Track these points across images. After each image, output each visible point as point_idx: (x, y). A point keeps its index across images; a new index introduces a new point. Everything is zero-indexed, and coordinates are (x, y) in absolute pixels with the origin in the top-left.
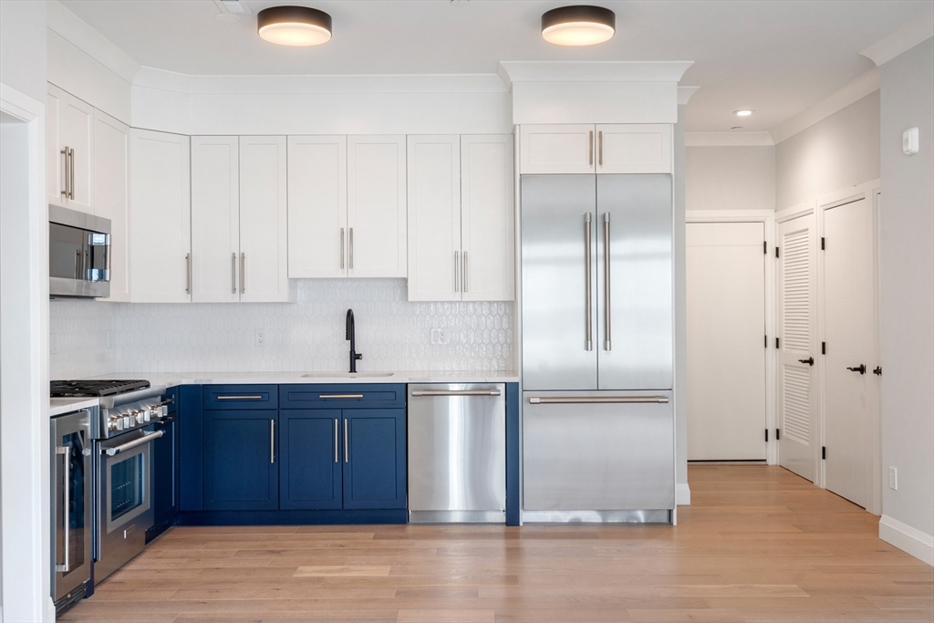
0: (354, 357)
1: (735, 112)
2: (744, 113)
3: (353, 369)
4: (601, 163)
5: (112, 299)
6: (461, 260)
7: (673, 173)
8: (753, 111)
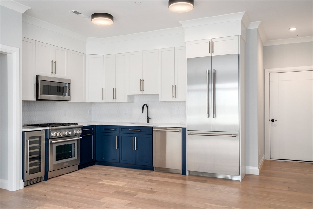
0: (148, 118)
1: (289, 29)
2: (293, 29)
3: (148, 122)
4: (213, 52)
5: (71, 101)
6: (174, 88)
7: (240, 53)
8: (297, 28)
